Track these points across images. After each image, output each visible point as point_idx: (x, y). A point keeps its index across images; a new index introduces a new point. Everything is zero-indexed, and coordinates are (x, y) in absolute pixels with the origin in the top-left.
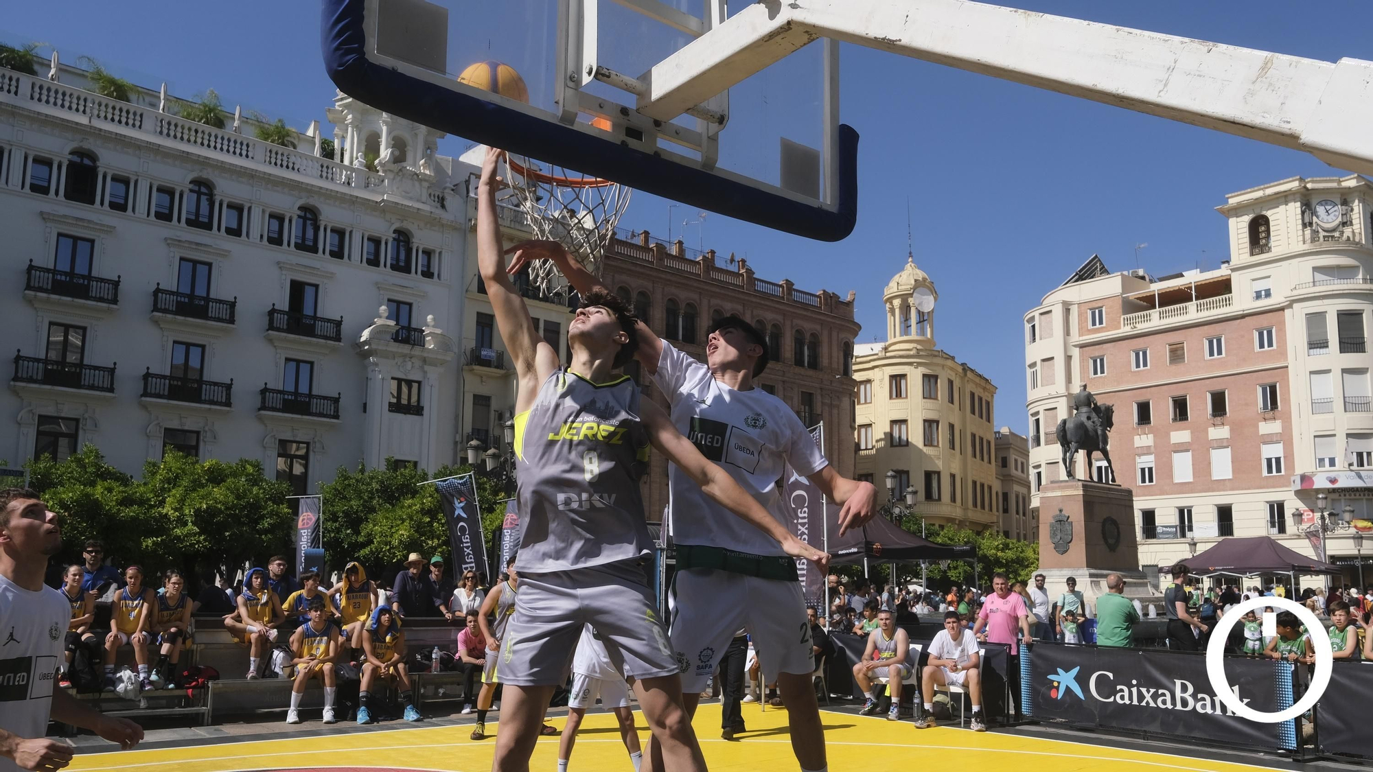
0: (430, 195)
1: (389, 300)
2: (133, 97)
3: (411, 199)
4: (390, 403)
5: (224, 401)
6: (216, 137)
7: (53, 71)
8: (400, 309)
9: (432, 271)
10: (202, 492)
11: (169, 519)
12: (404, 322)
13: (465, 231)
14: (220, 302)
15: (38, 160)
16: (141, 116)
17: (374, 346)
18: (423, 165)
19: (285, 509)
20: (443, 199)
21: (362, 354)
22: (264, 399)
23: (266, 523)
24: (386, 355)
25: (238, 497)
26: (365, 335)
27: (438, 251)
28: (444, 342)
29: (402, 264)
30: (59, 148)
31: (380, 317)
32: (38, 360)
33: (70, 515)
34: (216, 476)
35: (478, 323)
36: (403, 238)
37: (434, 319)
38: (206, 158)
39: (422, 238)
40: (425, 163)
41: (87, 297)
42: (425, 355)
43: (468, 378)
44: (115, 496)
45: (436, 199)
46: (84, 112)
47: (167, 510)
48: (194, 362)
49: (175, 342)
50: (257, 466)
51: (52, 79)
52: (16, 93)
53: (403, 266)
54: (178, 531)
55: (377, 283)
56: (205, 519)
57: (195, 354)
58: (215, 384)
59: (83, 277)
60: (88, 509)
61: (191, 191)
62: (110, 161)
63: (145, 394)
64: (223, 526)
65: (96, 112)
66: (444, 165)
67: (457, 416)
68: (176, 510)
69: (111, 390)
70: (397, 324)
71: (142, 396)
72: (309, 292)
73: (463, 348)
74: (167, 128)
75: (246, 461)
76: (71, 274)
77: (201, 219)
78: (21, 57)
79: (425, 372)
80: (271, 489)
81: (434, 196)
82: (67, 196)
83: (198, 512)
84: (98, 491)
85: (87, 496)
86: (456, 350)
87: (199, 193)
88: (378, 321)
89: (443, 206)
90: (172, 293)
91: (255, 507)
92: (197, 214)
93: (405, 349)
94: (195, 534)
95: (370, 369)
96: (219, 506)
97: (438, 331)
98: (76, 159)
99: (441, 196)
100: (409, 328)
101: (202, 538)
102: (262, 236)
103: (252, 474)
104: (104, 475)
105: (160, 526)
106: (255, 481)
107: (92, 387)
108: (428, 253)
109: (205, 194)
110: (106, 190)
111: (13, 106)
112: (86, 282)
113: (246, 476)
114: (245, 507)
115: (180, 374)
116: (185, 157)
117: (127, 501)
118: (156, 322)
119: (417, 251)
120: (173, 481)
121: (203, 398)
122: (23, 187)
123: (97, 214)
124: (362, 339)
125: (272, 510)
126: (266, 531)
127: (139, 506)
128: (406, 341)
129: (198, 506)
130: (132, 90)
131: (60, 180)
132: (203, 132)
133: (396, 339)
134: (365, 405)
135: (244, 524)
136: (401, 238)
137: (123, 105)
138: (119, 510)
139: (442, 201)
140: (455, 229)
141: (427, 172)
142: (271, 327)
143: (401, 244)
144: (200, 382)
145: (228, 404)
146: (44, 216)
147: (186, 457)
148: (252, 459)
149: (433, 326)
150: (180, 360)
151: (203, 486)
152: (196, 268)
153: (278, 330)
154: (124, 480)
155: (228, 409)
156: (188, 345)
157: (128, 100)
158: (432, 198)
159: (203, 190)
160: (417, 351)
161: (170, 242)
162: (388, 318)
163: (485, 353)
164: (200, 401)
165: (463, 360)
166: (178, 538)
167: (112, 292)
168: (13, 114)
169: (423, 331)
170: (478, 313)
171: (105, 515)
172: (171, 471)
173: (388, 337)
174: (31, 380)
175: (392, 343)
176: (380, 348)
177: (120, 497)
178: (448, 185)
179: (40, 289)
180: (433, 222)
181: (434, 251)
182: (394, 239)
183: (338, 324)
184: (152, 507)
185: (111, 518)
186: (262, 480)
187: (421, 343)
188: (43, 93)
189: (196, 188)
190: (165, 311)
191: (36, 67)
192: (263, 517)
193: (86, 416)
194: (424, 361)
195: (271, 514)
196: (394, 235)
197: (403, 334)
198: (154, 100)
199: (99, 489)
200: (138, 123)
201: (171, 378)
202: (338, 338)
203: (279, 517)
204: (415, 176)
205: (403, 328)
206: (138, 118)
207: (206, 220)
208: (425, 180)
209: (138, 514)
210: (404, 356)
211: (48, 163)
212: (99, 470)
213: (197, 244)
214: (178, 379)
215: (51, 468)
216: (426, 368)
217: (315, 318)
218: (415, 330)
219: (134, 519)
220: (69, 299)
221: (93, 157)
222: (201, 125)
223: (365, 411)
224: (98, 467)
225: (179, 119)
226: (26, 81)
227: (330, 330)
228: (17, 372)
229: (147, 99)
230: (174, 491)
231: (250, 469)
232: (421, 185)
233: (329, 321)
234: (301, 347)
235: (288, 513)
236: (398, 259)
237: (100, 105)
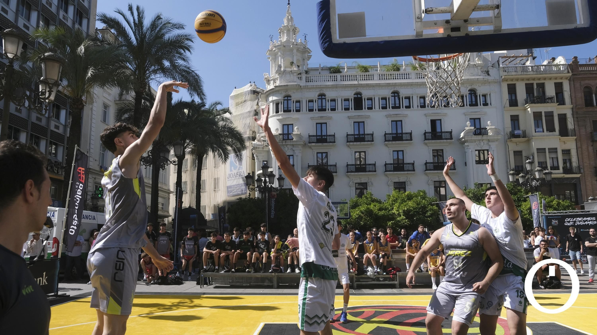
0: (482, 71)
1: (470, 119)
2: (370, 70)
3: (474, 75)
4: (476, 160)
5: (412, 169)
6: (398, 75)
7: (346, 70)
8: (475, 121)
9: (487, 103)
10: (405, 204)
11: (395, 214)
12: (478, 126)
13: (500, 82)
14: (406, 133)
15: (345, 100)
16: (373, 75)
17: (466, 139)
18: (477, 60)
19: (435, 207)
20: (488, 71)
21: (462, 142)
22: (426, 166)
23: (429, 214)
24: (471, 141)
25: (418, 205)
26: (462, 135)
27: (489, 94)
28: (497, 132)
29: (474, 103)
30: (350, 94)
31: (467, 126)
32: (353, 165)
33: (364, 215)
34: (410, 198)
35: (511, 120)
36: (473, 92)
37: (491, 123)
38: (395, 83)
39: (481, 91)
40: (478, 59)
41: (365, 141)
42: (489, 138)
43: (510, 144)
44: (377, 207)
45: (485, 72)
46: (356, 80)
47: (394, 211)
48: (401, 157)
49: (393, 151)
50: (424, 193)
51: (346, 72)
52: (337, 81)
53: (474, 104)
54: (398, 219)
55: (464, 113)
56: (407, 213)
57: (400, 154)
58: (408, 164)
59: (362, 135)
60: (369, 213)
61: (392, 96)
62: (366, 93)
63: (386, 171)
64: (413, 216)
65: (359, 79)
66: (487, 57)
67: (507, 162)
68: (397, 211)
69: (375, 171)
70: (475, 128)
71: (385, 172)
72: (438, 123)
73: (506, 133)
74: (381, 77)
75: (420, 191)
76: (359, 134)
77: (396, 105)
78: (336, 69)
79: (490, 145)
80: (430, 200)
81: (484, 71)
82: (355, 109)
83: (404, 211)
84: (372, 207)
85: (368, 208)
86: (502, 133)
87: (395, 96)
88: (467, 128)
89: (488, 75)
90: (390, 134)
91: (424, 208)
92: (395, 104)
93: (480, 137)
94: (404, 219)
95: (466, 148)
96: (411, 208)
97: (493, 127)
98: (356, 96)
99: (487, 71)
100: (480, 129)
101: (407, 220)
102: (418, 106)
103: (422, 196)
104: (373, 201)
105: (392, 217)
106: (424, 198)
107: (370, 171)
108: (484, 96)
109: (397, 96)
110: (366, 104)
111: (337, 85)
112: (364, 136)
113: (420, 196)
114: (420, 208)
115: (396, 162)
116: (388, 85)
117: (380, 209)
118: (386, 145)
119: (480, 96)
120: (395, 201)
121: (405, 169)
122: (342, 110)
123: (364, 112)
124: (461, 137)
125: (430, 208)
126: (429, 217)
127: (385, 210)
128: (480, 134)
129: (404, 209)
130: (369, 68)
131: (352, 104)
132: (393, 74)
133: (475, 134)
134: (466, 163)
135: (421, 214)
136: (472, 92)
137: (367, 73)
138: (378, 212)
139: (488, 73)
140: (495, 82)
141: (480, 62)
142: (426, 139)
143: (473, 95)
144: (403, 164)
145: (414, 170)
146: (349, 118)
147: (400, 191)
148: (422, 189)
149: (491, 126)
150: (396, 157)
151: (405, 201)
152: (397, 123)
153: (428, 139)
154: (380, 202)
155: (414, 172)
156: (398, 151)
157: (369, 72)
158: (483, 72)
159: (396, 95)
160: (485, 137)
161: (387, 116)
162: (470, 126)
163: (517, 132)
164: (404, 171)
165: (506, 137)
166: (399, 221)
167: (371, 138)
168: (337, 87)
169: (487, 128)
170: (511, 116)
171: (374, 214)
172: (394, 197)
173: (472, 134)
174: (352, 172)
175: (474, 136)
176: (469, 139)
177: (378, 208)
178: (490, 65)
179: (351, 142)
180: (485, 82)
181: (487, 94)
182: (469, 94)
183: (451, 133)
184: (390, 210)
185: (376, 215)
186: (426, 197)
187: (486, 133)
188: (344, 78)
189: (393, 95)
190: (389, 141)
191: (341, 70)
192: (427, 211)
193: (369, 181)
194: (489, 141)
195: (430, 210)
196: (469, 92)
197: (478, 131)
198: (376, 69)
199: (372, 206)
200: (372, 78)
201: (394, 164)
202: (451, 138)
203: (433, 211)
204: (475, 66)
205: (477, 129)
206: (372, 76)
207: (398, 105)
208: (479, 66)
209: (384, 214)
210: (479, 140)
211: (348, 100)
212: (372, 199)
213: (396, 115)
214: (396, 164)
215: (358, 200)
216: (490, 143)
217: (441, 132)
218: (483, 129)
219: (384, 215)
220: (359, 143)
221: (360, 94)
222: (392, 72)
223: (466, 165)
224: (371, 198)
225: (385, 73)
226: (338, 75)
227: (448, 136)
228: (348, 170)
229: (375, 69)
230: (396, 204)
231: (422, 194)
232: (477, 69)
233: (447, 132)
234: (437, 145)
235: (437, 209)
236: (472, 101)
237: (360, 76)
